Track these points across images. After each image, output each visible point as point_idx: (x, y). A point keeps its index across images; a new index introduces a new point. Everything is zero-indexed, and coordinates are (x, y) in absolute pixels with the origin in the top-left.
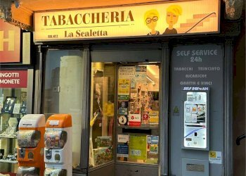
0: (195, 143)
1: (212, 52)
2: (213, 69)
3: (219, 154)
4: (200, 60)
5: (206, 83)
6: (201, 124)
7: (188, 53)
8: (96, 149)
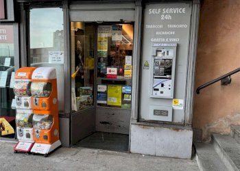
0: (162, 92)
1: (181, 11)
2: (181, 26)
3: (181, 101)
4: (169, 17)
5: (174, 40)
6: (168, 76)
7: (159, 11)
8: (78, 98)
